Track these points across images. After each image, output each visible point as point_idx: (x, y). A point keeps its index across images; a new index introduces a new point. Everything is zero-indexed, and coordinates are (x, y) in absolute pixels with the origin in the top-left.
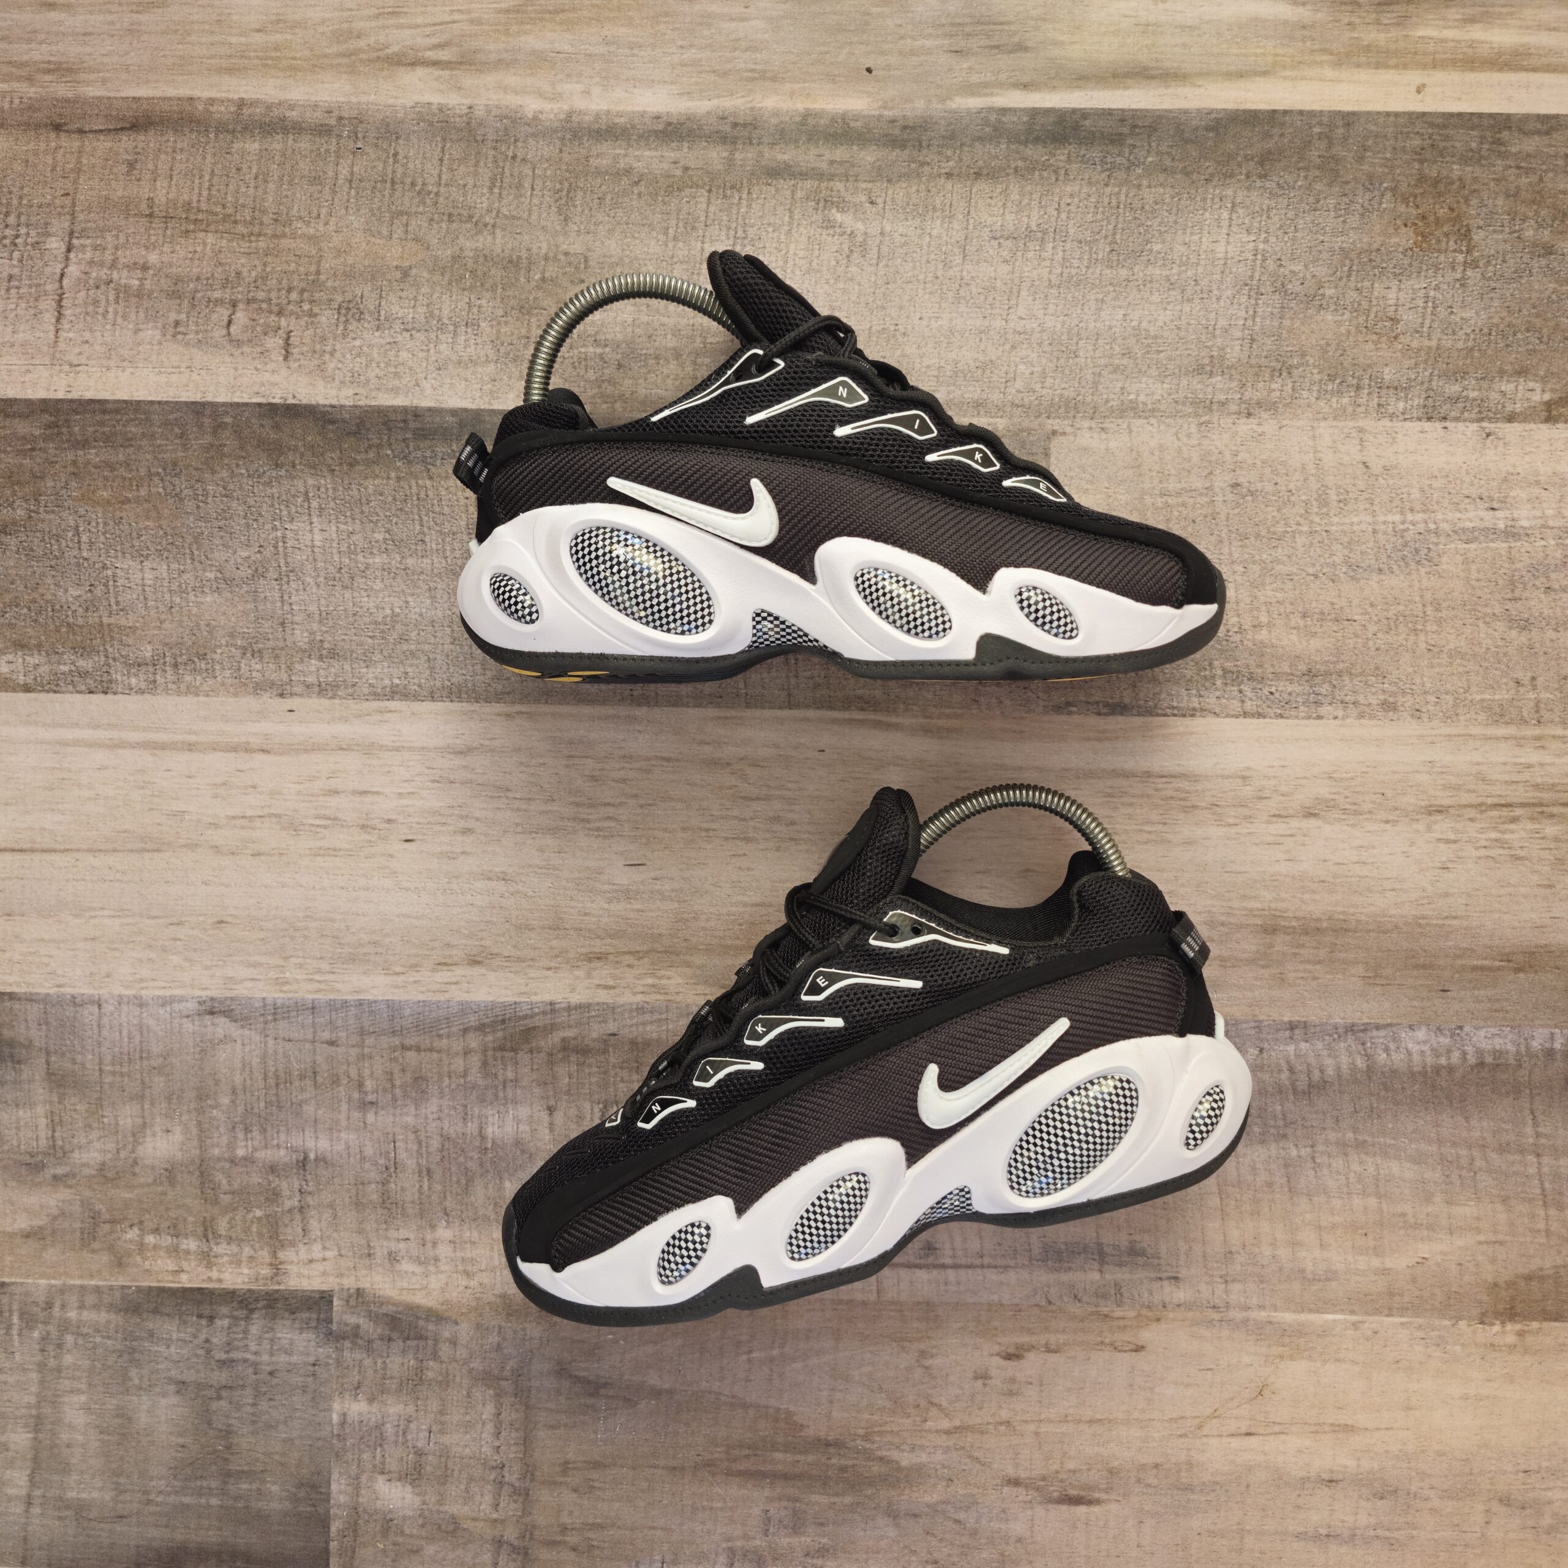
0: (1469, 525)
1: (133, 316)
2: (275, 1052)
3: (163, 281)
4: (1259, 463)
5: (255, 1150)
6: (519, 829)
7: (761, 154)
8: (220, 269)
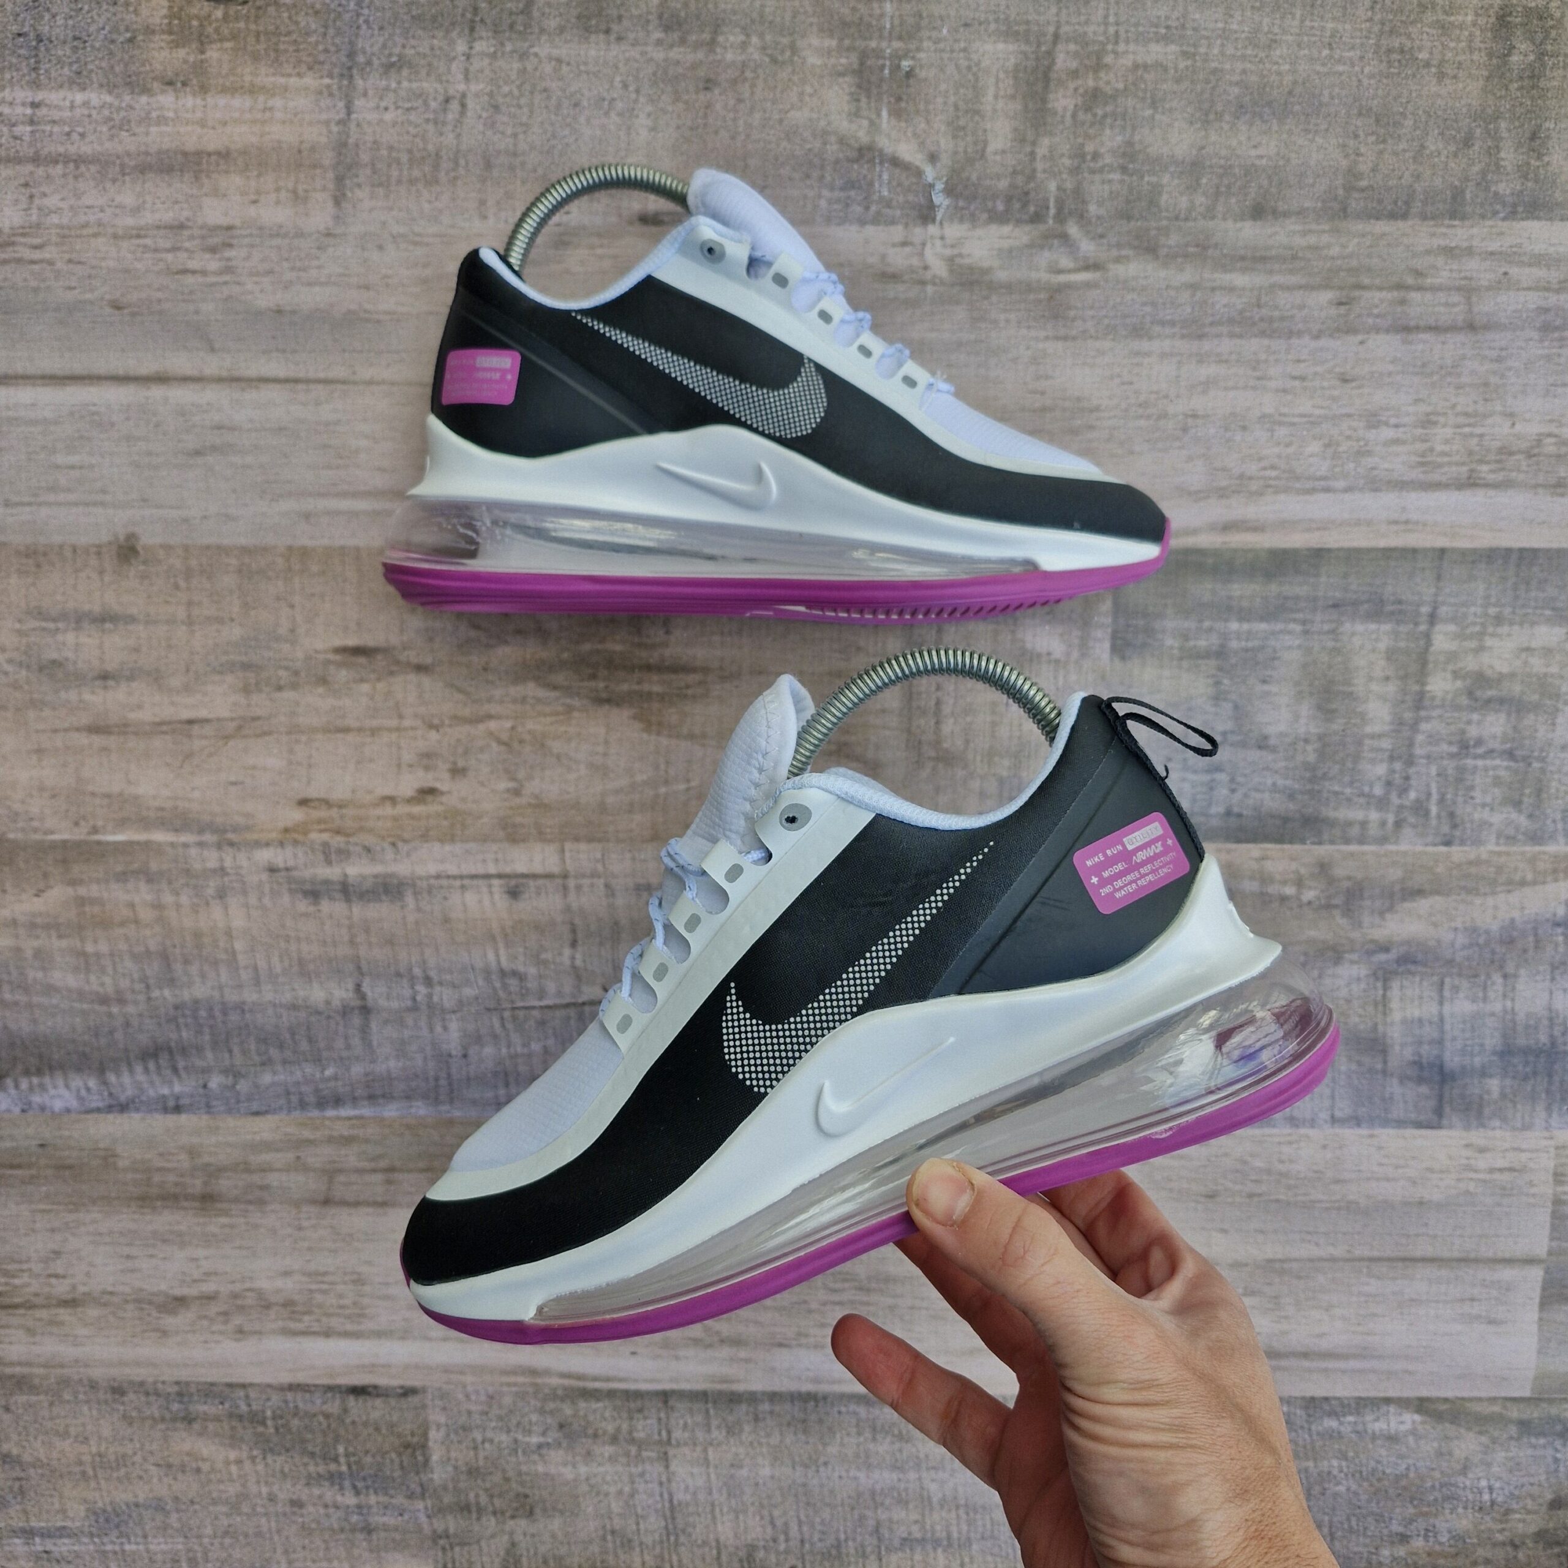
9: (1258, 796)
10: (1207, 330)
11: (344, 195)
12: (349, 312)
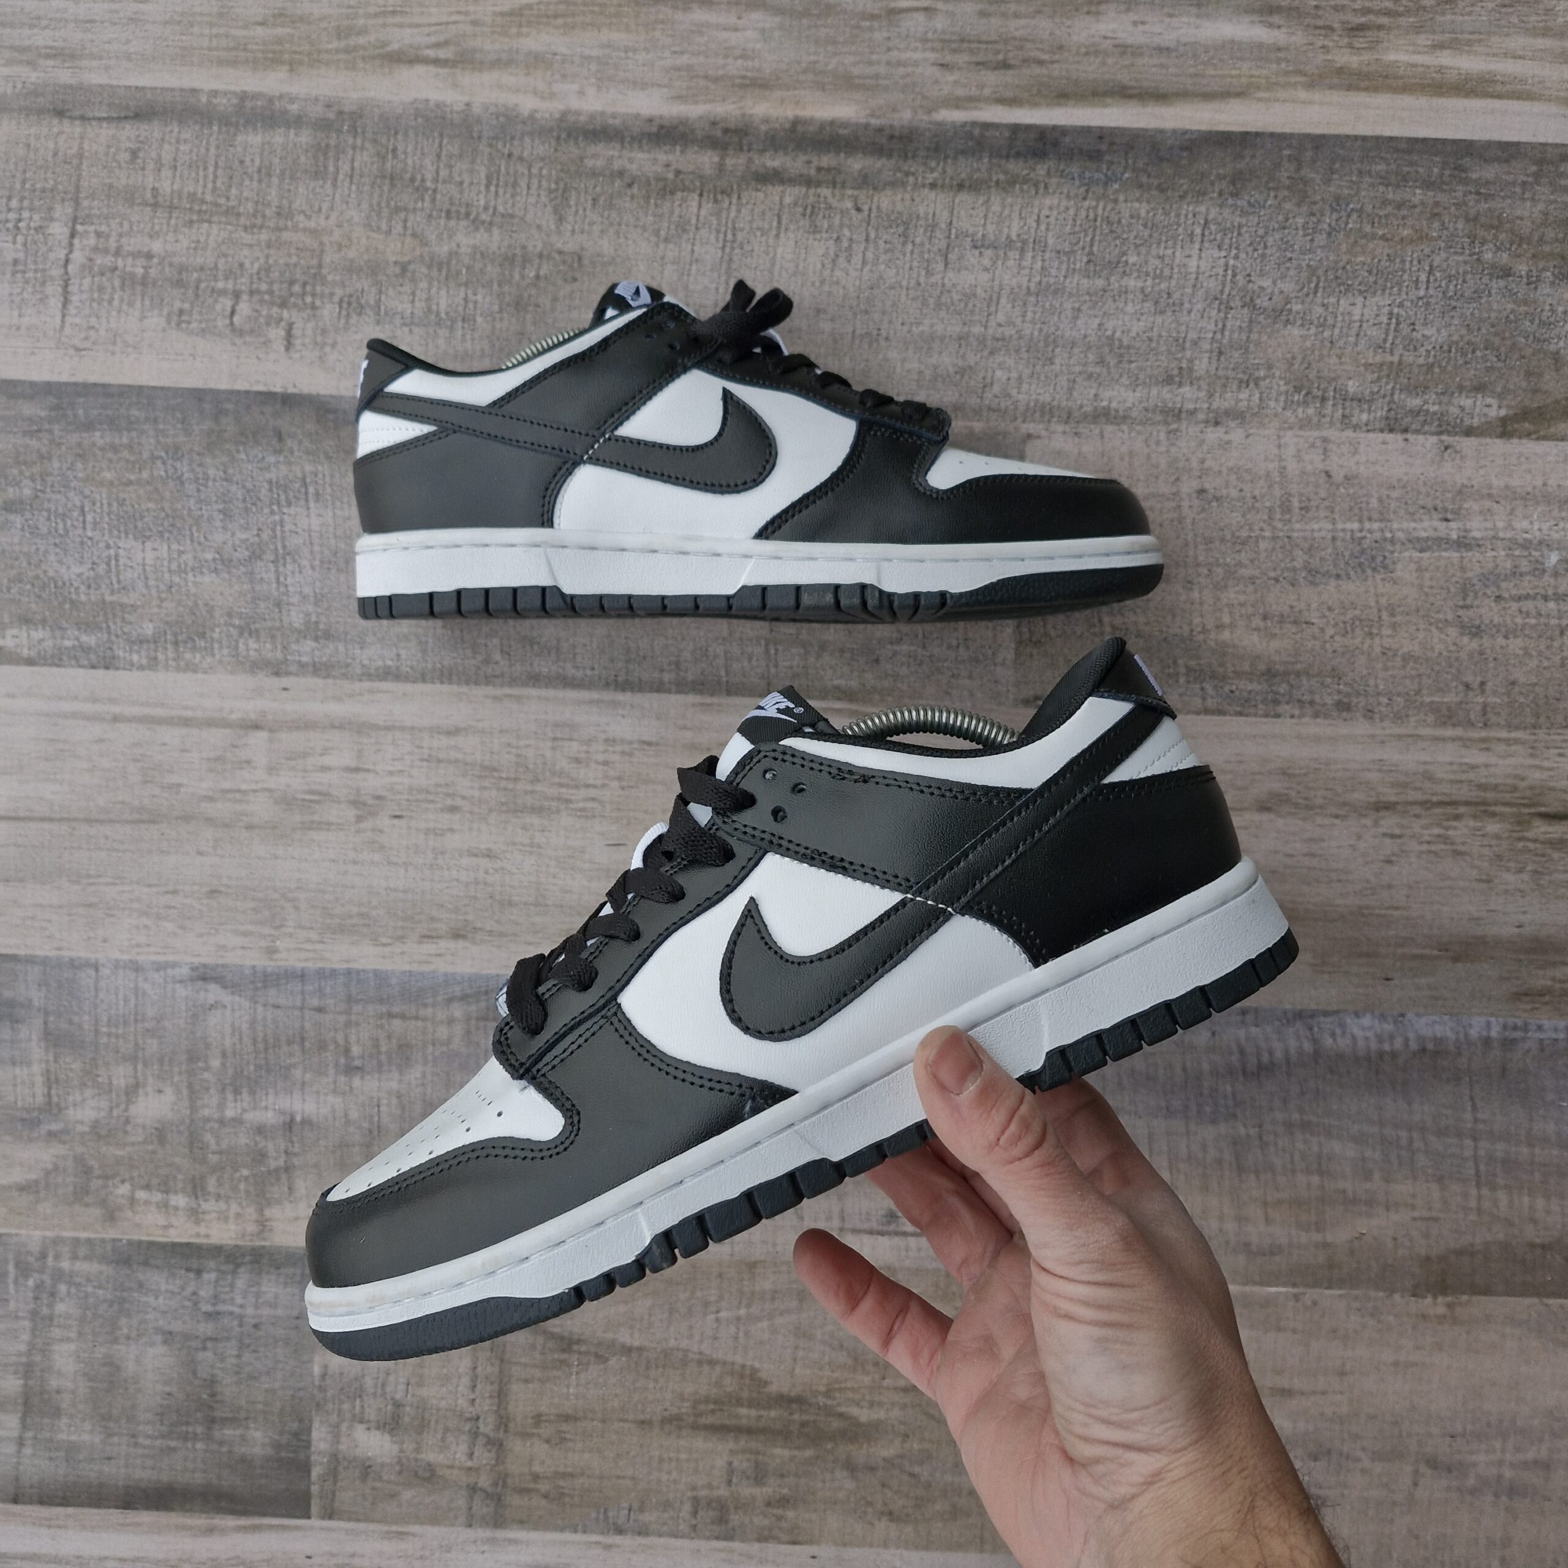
0: (1423, 534)
1: (138, 304)
2: (265, 1018)
3: (167, 269)
4: (1225, 470)
5: (244, 1110)
6: (504, 808)
7: (750, 160)
8: (222, 260)
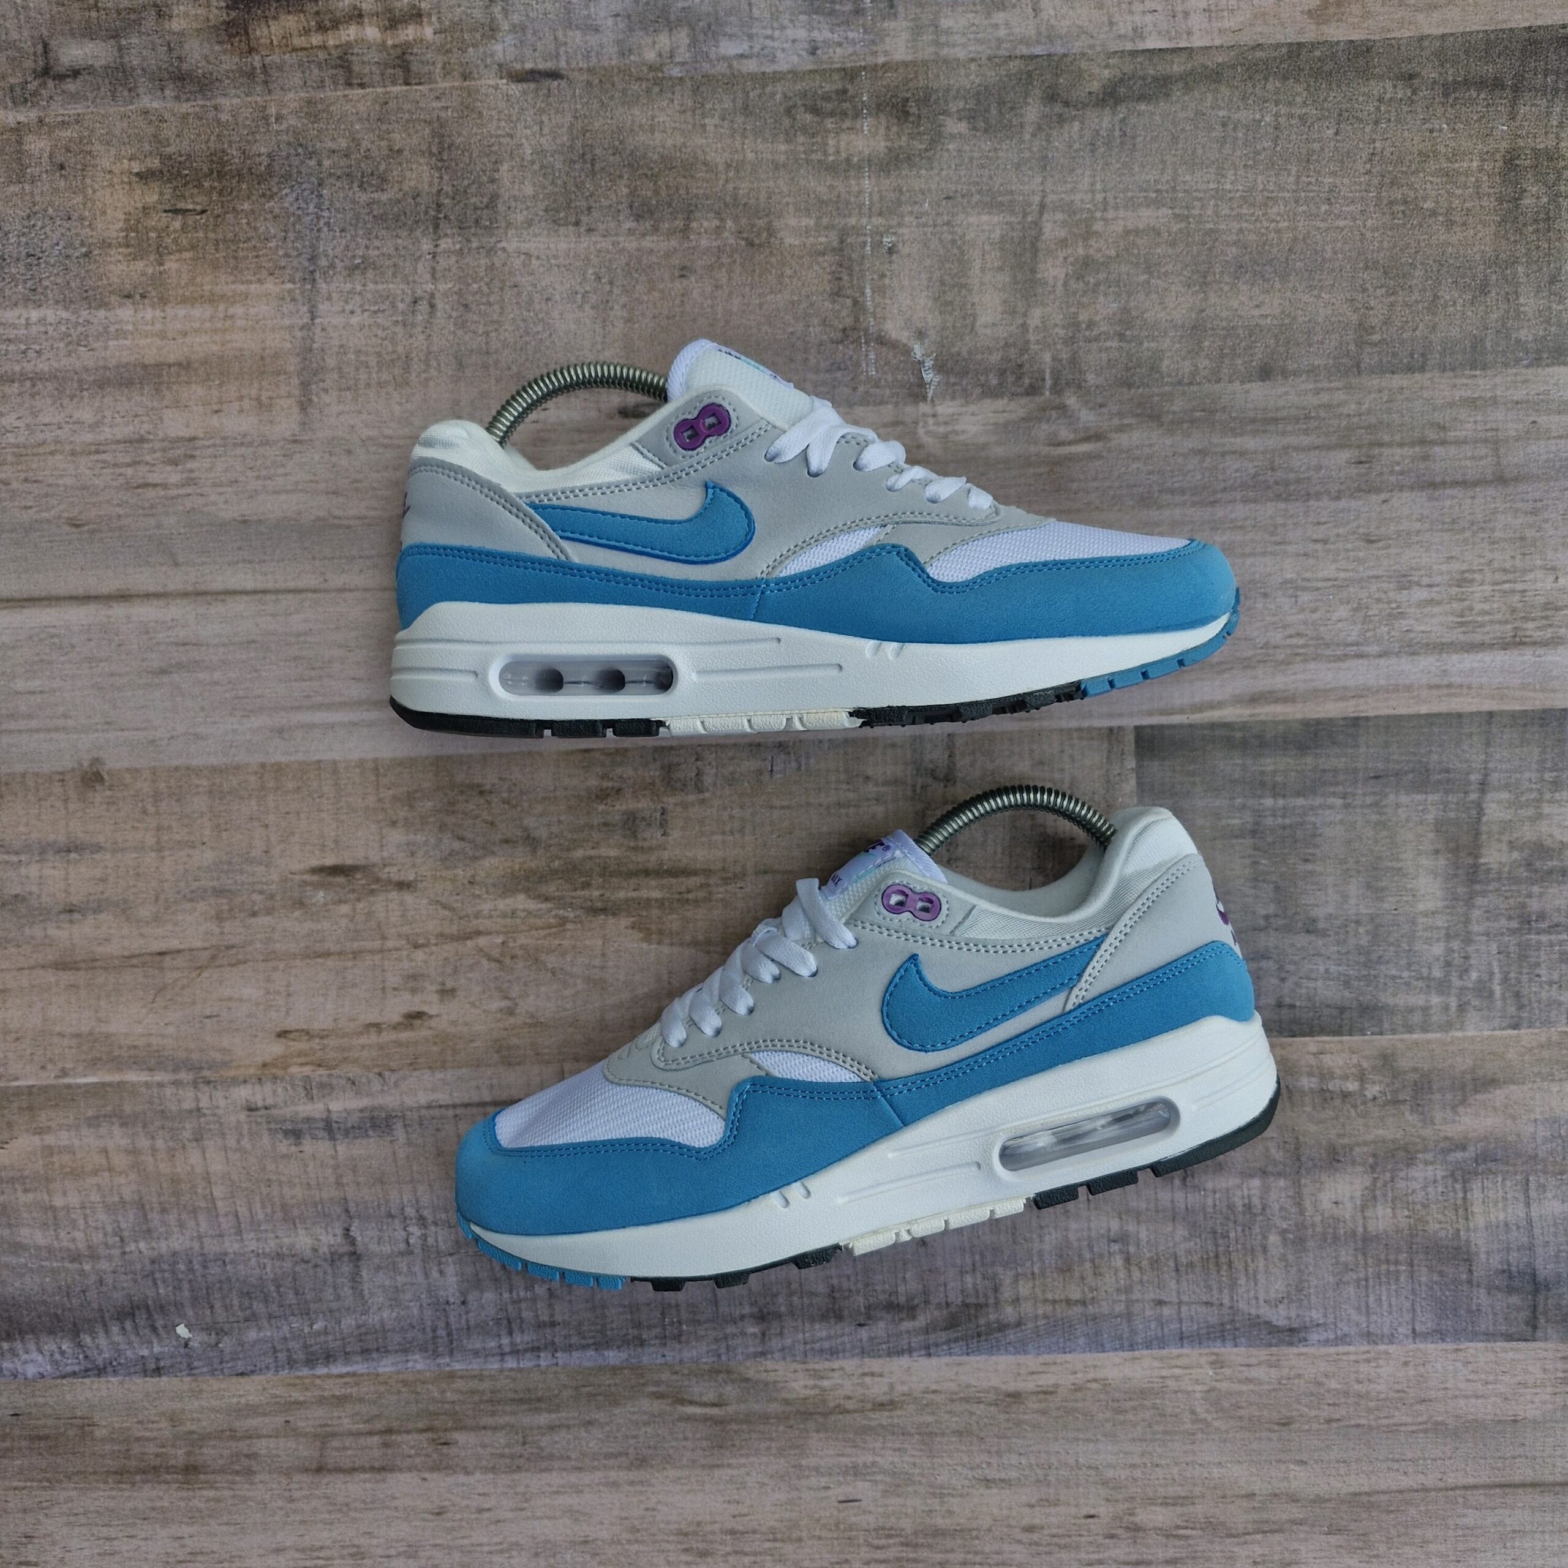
9: (1311, 984)
10: (1219, 496)
11: (310, 400)
12: (318, 519)
